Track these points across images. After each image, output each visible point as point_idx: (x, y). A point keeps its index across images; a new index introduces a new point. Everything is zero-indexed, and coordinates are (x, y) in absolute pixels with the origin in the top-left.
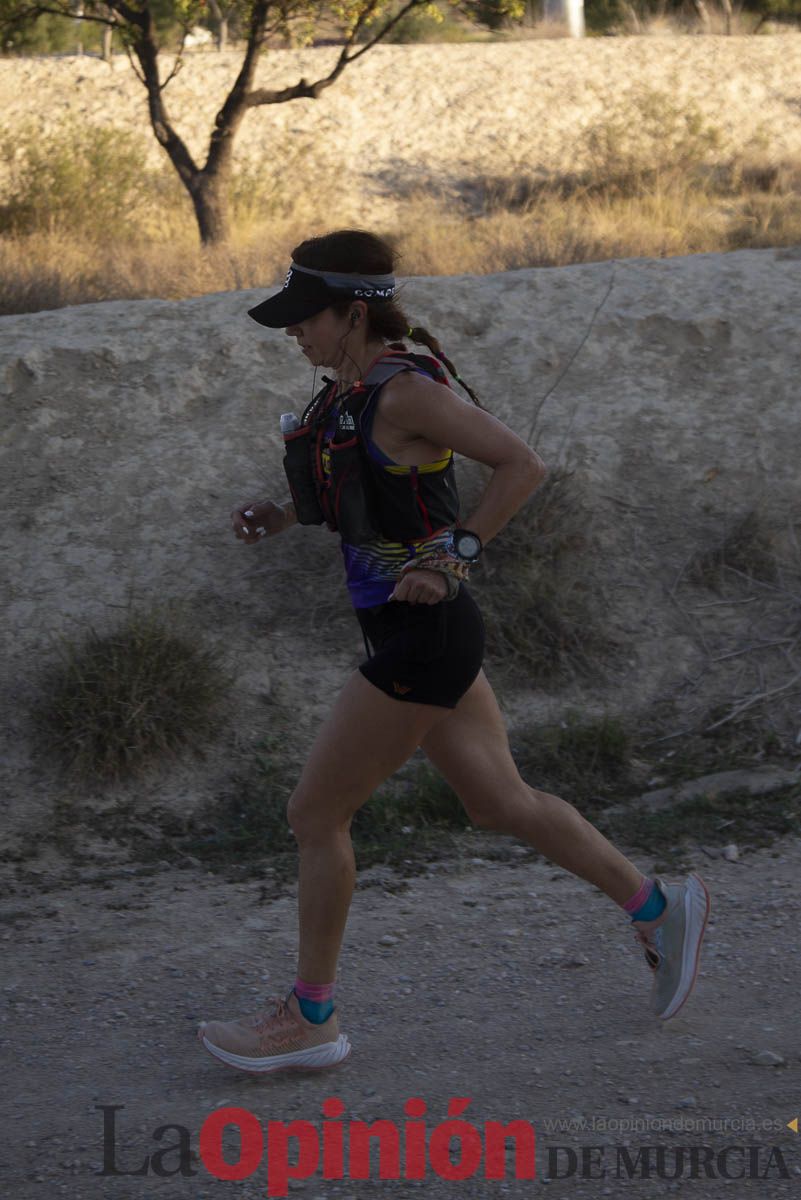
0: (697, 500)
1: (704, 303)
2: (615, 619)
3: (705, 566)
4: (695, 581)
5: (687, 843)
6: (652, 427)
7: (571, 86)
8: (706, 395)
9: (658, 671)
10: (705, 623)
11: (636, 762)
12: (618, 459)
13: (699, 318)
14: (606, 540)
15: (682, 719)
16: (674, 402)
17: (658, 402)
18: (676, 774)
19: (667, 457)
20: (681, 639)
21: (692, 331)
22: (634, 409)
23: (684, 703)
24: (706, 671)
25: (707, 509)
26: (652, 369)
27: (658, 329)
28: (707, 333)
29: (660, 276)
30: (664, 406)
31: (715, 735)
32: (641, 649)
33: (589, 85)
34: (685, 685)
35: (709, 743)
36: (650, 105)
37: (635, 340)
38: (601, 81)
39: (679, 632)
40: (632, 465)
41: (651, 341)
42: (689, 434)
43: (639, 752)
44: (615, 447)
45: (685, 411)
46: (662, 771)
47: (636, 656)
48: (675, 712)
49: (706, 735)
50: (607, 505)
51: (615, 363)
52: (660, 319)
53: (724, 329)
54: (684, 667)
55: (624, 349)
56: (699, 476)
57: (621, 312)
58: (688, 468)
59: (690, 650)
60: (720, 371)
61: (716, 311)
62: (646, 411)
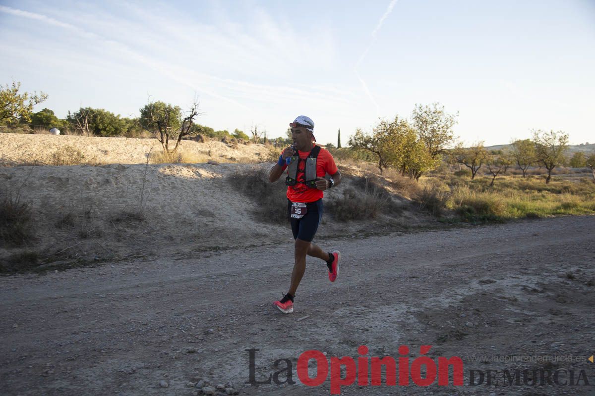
0: (58, 212)
1: (63, 174)
2: (37, 234)
3: (58, 223)
4: (56, 227)
5: (47, 271)
6: (49, 198)
7: (50, 144)
8: (62, 192)
9: (46, 244)
10: (58, 235)
11: (39, 260)
12: (41, 204)
13: (62, 177)
14: (36, 219)
15: (51, 252)
16: (55, 193)
17: (51, 193)
18: (48, 262)
19: (52, 203)
20: (52, 238)
21: (60, 179)
22: (46, 194)
23: (51, 249)
24: (57, 244)
25: (60, 213)
26: (51, 187)
27: (52, 179)
28: (64, 180)
29: (53, 169)
30: (53, 194)
31: (58, 255)
32: (42, 240)
33: (54, 145)
34: (52, 246)
35: (56, 256)
36: (68, 149)
37: (47, 181)
38: (57, 144)
39: (51, 236)
40: (44, 205)
41: (51, 181)
42: (58, 199)
43: (40, 258)
44: (40, 201)
45: (57, 195)
46: (45, 261)
47: (42, 241)
48: (49, 251)
49: (56, 255)
50: (37, 212)
51: (42, 185)
52: (53, 177)
53: (67, 179)
54: (52, 243)
55: (44, 182)
56: (59, 207)
57: (44, 175)
58: (57, 205)
59: (54, 240)
60: (66, 188)
61: (66, 176)
62: (48, 195)
